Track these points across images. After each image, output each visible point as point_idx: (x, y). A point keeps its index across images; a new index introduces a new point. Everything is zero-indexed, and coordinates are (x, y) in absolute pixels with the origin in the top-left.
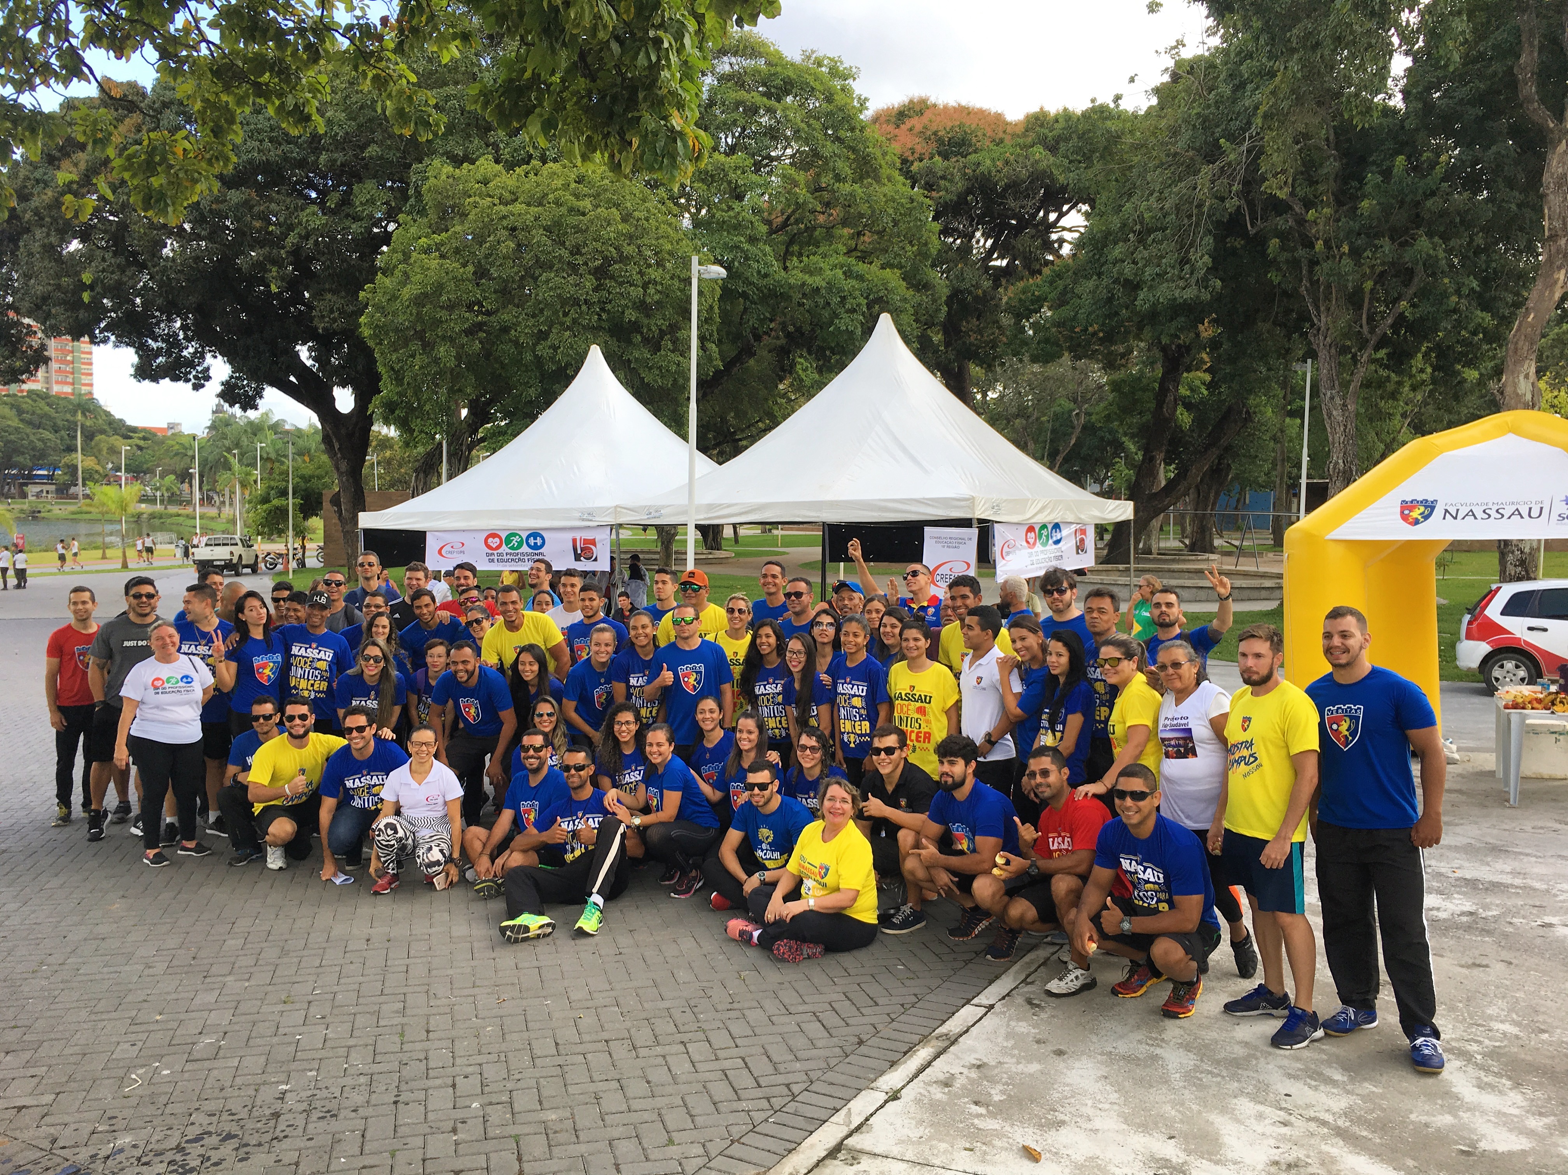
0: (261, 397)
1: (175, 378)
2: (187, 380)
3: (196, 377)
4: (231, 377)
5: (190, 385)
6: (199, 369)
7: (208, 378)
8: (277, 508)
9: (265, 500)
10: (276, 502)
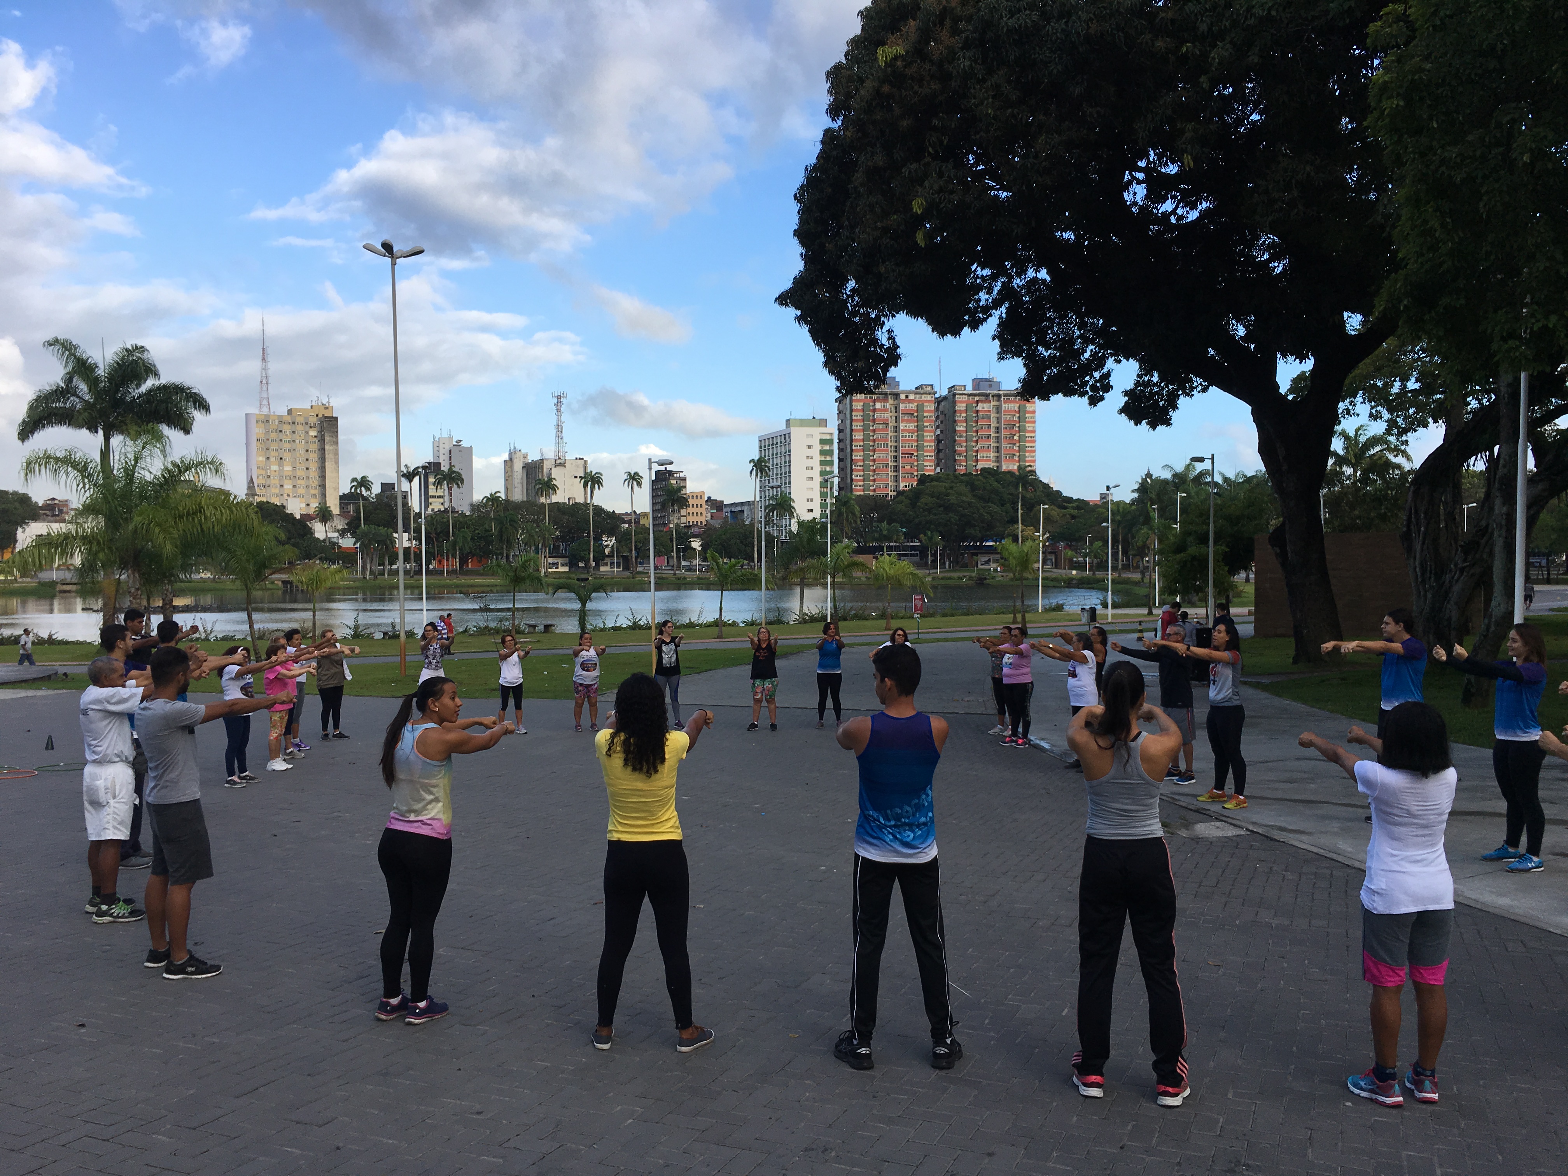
0: (1175, 407)
1: (1069, 393)
2: (1082, 394)
3: (1094, 388)
4: (1137, 384)
5: (1085, 400)
6: (1097, 375)
7: (1108, 388)
8: (1194, 558)
9: (1180, 548)
10: (1193, 550)
